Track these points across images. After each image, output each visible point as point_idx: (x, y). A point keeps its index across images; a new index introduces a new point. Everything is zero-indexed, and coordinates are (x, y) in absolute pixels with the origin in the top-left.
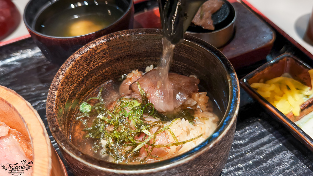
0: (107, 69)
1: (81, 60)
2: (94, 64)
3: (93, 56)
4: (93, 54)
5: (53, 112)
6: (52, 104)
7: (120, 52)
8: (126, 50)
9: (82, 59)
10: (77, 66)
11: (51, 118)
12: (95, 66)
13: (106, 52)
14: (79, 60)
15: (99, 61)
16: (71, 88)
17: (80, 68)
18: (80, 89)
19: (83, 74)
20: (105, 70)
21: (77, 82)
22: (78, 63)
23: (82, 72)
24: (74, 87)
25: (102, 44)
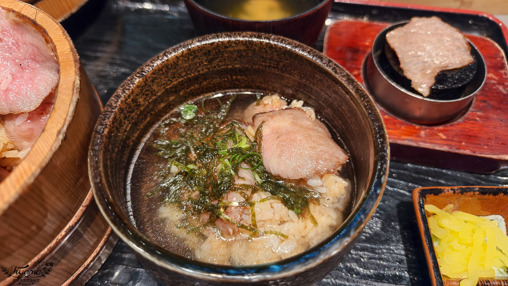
0: (239, 77)
1: (199, 51)
2: (220, 64)
3: (221, 52)
4: (222, 50)
5: (115, 105)
6: (122, 93)
7: (263, 64)
8: (272, 65)
9: (201, 51)
10: (191, 57)
11: (107, 111)
12: (221, 68)
13: (242, 55)
14: (195, 51)
15: (229, 62)
16: (172, 82)
17: (195, 61)
18: (190, 87)
19: (198, 69)
20: (236, 78)
21: (185, 78)
22: (193, 53)
23: (198, 67)
24: (178, 81)
25: (239, 42)
